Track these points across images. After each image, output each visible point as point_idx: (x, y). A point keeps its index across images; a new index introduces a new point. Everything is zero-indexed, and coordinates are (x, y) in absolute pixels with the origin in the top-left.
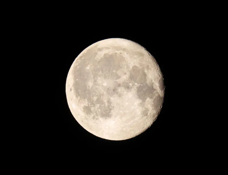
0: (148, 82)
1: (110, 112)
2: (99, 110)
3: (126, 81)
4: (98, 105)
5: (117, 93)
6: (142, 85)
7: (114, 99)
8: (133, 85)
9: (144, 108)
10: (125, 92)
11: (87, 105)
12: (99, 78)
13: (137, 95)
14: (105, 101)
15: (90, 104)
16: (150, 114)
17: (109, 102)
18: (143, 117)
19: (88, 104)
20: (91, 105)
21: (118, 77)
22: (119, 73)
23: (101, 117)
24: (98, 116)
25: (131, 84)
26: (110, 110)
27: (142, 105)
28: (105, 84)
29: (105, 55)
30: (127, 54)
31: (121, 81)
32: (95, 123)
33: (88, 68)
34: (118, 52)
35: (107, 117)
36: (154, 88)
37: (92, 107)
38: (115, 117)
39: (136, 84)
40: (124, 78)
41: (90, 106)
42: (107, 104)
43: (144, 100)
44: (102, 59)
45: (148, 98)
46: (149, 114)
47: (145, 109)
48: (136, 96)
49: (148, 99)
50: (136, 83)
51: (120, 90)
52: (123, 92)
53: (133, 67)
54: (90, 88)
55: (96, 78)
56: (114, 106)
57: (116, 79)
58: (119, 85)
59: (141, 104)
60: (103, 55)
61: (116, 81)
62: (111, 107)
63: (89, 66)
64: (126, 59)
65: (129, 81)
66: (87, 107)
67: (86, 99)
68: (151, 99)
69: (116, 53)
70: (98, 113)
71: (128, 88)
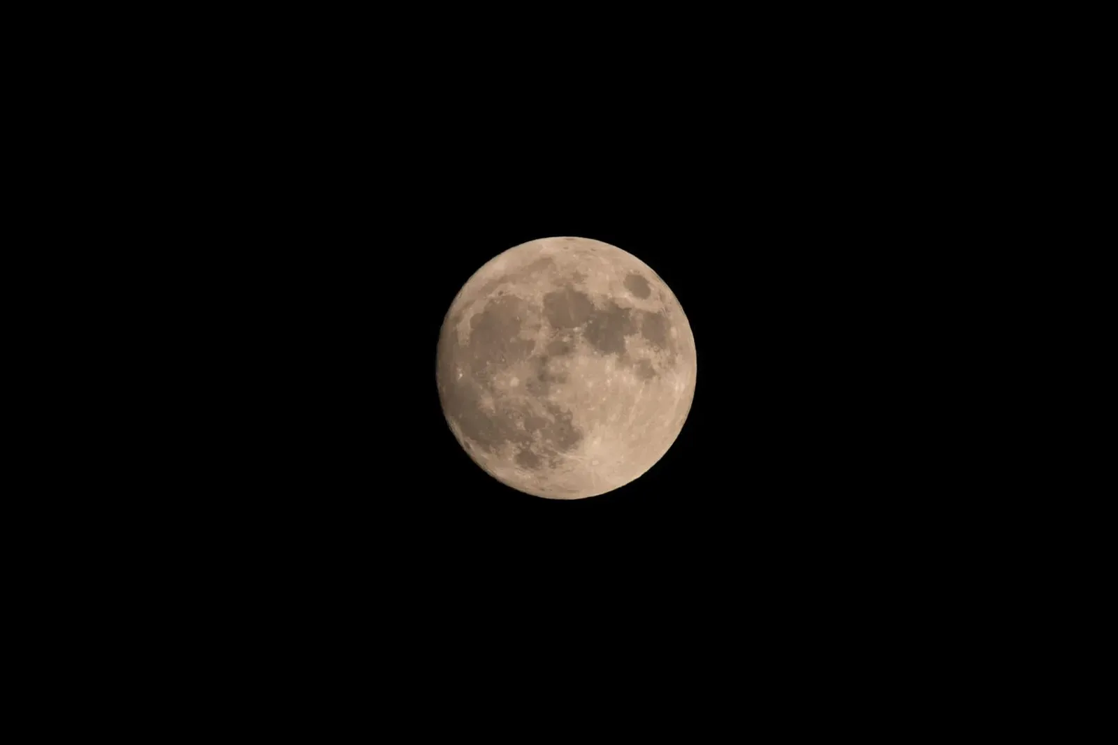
0: (599, 305)
1: (571, 428)
2: (549, 441)
3: (551, 340)
4: (538, 432)
5: (553, 379)
6: (591, 322)
7: (557, 395)
8: (571, 337)
9: (634, 366)
10: (568, 364)
11: (518, 452)
12: (495, 378)
13: (596, 350)
14: (544, 413)
15: (521, 444)
16: (660, 364)
17: (553, 409)
18: (647, 383)
19: (519, 447)
20: (524, 444)
21: (531, 344)
22: (525, 334)
23: (564, 452)
24: (556, 454)
25: (566, 339)
26: (568, 422)
27: (624, 361)
28: (515, 382)
29: (473, 320)
30: (514, 283)
31: (542, 346)
32: (564, 472)
33: (461, 375)
34: (493, 295)
35: (577, 443)
36: (623, 306)
37: (529, 446)
38: (591, 428)
39: (576, 329)
40: (543, 336)
41: (524, 448)
42: (552, 418)
43: (619, 348)
44: (472, 335)
45: (625, 338)
46: (656, 367)
47: (639, 366)
48: (596, 353)
49: (628, 340)
50: (574, 327)
51: (553, 367)
52: (563, 366)
53: (545, 301)
54: (494, 412)
55: (489, 383)
56: (569, 410)
57: (529, 353)
58: (544, 360)
59: (620, 360)
60: (469, 324)
61: (530, 356)
62: (565, 418)
63: (460, 370)
64: (517, 296)
65: (558, 335)
66: (519, 455)
67: (506, 441)
68: (636, 335)
69: (492, 301)
70: (550, 449)
71: (566, 351)
